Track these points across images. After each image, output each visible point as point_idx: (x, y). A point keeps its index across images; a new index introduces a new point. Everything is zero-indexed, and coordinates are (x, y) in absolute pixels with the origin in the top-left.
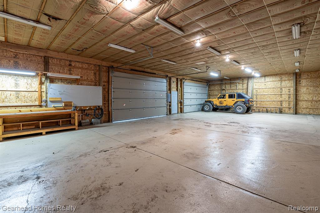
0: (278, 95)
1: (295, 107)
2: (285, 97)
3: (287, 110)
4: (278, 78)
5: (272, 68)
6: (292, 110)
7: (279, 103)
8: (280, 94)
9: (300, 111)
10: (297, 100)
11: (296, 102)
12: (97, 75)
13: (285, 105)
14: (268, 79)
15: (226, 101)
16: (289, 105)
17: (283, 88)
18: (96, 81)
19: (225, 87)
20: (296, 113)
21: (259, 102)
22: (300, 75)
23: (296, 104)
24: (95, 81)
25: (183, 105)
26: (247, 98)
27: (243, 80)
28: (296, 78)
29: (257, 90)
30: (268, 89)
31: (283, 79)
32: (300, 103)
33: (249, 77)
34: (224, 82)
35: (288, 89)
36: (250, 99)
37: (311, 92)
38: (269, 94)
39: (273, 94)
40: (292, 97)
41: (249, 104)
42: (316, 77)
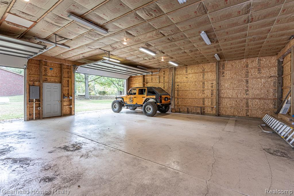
0: (200, 91)
1: (217, 107)
2: (208, 94)
3: (209, 110)
4: (200, 70)
6: (214, 110)
7: (201, 101)
8: (202, 89)
9: (224, 112)
10: (220, 98)
11: (219, 100)
13: (208, 104)
15: (135, 97)
16: (212, 104)
17: (205, 82)
19: (147, 80)
20: (219, 114)
21: (180, 99)
23: (219, 103)
25: (74, 104)
26: (158, 95)
27: (164, 71)
28: (219, 69)
29: (178, 84)
30: (189, 83)
31: (205, 70)
32: (223, 101)
33: (170, 69)
35: (211, 84)
36: (162, 96)
37: (235, 86)
38: (191, 89)
39: (195, 89)
40: (215, 94)
41: (162, 103)
42: (241, 67)
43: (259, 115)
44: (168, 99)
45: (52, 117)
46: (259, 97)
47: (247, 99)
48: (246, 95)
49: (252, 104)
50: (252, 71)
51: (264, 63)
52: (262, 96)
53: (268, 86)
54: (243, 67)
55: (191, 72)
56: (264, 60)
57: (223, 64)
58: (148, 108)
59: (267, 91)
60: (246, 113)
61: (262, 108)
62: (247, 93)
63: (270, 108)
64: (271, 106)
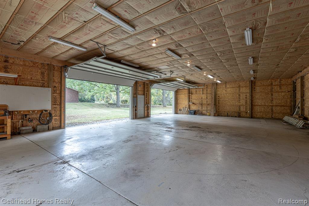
1: (251, 112)
3: (244, 114)
4: (237, 86)
5: (231, 76)
6: (248, 114)
7: (238, 108)
8: (238, 99)
9: (255, 116)
10: (252, 105)
11: (252, 107)
12: (45, 75)
13: (243, 110)
16: (246, 110)
17: (240, 94)
18: (44, 82)
20: (252, 117)
21: (221, 107)
22: (255, 83)
23: (252, 109)
24: (42, 82)
25: (150, 109)
27: (207, 86)
28: (252, 85)
29: (219, 95)
30: (228, 95)
31: (241, 86)
32: (255, 108)
33: (213, 84)
35: (245, 96)
37: (263, 98)
39: (233, 99)
40: (248, 103)
43: (280, 117)
46: (280, 105)
48: (271, 103)
49: (276, 109)
50: (275, 87)
51: (283, 82)
53: (286, 98)
54: (269, 85)
55: (229, 87)
59: (286, 101)
60: (271, 116)
61: (282, 112)
64: (289, 111)
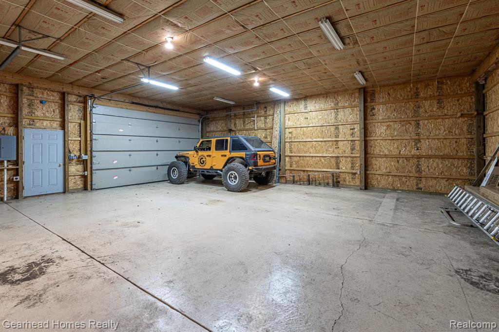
0: (330, 144)
1: (363, 172)
2: (345, 148)
3: (348, 178)
4: (330, 104)
6: (358, 179)
7: (333, 161)
8: (334, 139)
9: (375, 183)
10: (368, 156)
11: (366, 160)
13: (345, 167)
14: (312, 105)
15: (210, 156)
16: (353, 167)
17: (340, 127)
19: (235, 124)
20: (366, 186)
21: (296, 159)
22: (373, 94)
23: (366, 165)
25: (91, 168)
26: (250, 150)
27: (265, 107)
28: (365, 101)
29: (290, 130)
30: (311, 128)
31: (340, 105)
32: (374, 161)
33: (276, 102)
34: (232, 113)
35: (351, 129)
36: (258, 153)
37: (395, 134)
38: (314, 140)
39: (322, 140)
40: (358, 148)
41: (257, 166)
42: (406, 97)
43: (440, 187)
44: (270, 158)
45: (46, 195)
46: (441, 154)
47: (419, 157)
48: (416, 149)
49: (428, 167)
50: (427, 104)
51: (448, 88)
52: (446, 152)
53: (457, 132)
54: (410, 97)
55: (314, 108)
56: (449, 83)
57: (371, 92)
58: (233, 176)
59: (456, 142)
60: (417, 185)
61: (446, 174)
62: (418, 145)
63: (463, 174)
64: (464, 171)
